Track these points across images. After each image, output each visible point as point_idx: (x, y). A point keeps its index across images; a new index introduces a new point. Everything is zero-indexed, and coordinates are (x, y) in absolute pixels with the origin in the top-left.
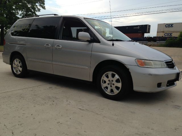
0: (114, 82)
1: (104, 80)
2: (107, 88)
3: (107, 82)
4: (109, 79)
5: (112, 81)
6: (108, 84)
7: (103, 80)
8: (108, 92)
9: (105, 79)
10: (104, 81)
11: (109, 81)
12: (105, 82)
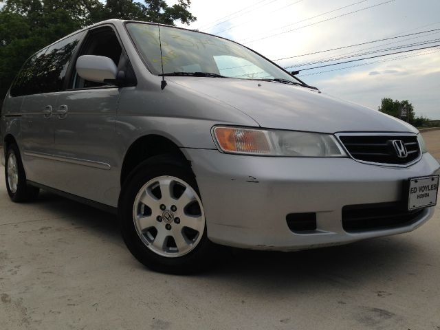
0: (180, 213)
1: (146, 206)
2: (153, 231)
3: (156, 212)
4: (162, 201)
5: (174, 208)
6: (159, 219)
7: (140, 204)
8: (156, 247)
9: (149, 201)
10: (143, 206)
11: (163, 207)
12: (148, 211)
